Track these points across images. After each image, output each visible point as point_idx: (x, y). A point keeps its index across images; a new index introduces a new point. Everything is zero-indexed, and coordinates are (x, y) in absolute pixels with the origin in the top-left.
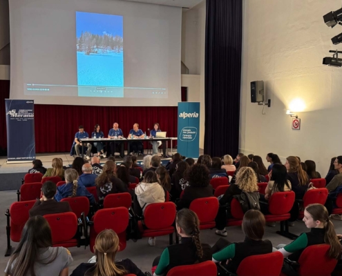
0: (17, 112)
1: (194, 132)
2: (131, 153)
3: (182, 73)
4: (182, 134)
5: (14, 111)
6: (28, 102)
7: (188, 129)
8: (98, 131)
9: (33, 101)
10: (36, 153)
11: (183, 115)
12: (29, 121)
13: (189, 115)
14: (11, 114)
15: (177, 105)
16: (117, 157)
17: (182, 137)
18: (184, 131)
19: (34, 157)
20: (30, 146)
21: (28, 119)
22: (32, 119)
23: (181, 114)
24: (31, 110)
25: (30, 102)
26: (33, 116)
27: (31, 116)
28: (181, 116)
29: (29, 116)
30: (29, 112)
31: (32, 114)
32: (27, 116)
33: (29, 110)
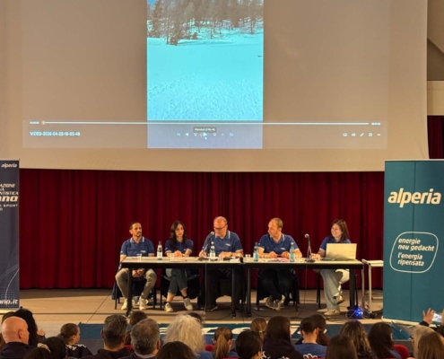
1: (431, 248)
2: (264, 301)
3: (430, 78)
4: (397, 251)
6: (5, 166)
7: (412, 237)
8: (180, 239)
9: (17, 162)
11: (398, 198)
12: (7, 210)
13: (416, 198)
15: (381, 168)
16: (223, 307)
17: (396, 259)
18: (403, 242)
19: (15, 302)
20: (7, 272)
21: (4, 205)
22: (14, 205)
23: (392, 193)
24: (13, 186)
25: (10, 166)
26: (16, 200)
27: (12, 200)
28: (394, 201)
29: (8, 200)
30: (6, 189)
31: (13, 193)
32: (3, 200)
33: (7, 186)
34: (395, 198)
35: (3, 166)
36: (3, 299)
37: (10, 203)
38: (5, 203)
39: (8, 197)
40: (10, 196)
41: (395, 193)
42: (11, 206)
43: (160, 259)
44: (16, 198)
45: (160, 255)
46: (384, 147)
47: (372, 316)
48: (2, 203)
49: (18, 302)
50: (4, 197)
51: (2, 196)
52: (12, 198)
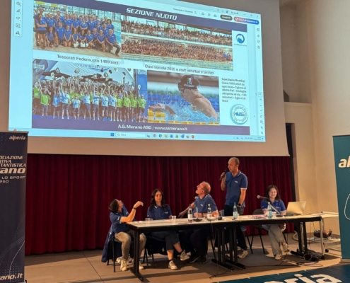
6: (13, 138)
9: (25, 134)
10: (26, 255)
11: (348, 163)
12: (14, 182)
19: (20, 275)
20: (12, 245)
21: (11, 178)
22: (21, 177)
23: (341, 160)
24: (21, 158)
25: (17, 138)
26: (23, 172)
27: (19, 172)
28: (344, 166)
29: (15, 172)
30: (14, 161)
31: (21, 165)
32: (10, 172)
33: (14, 158)
34: (345, 163)
35: (11, 138)
37: (17, 174)
38: (12, 174)
39: (15, 170)
40: (18, 168)
41: (345, 160)
42: (18, 178)
44: (24, 170)
46: (264, 141)
47: (323, 258)
48: (8, 175)
49: (23, 276)
50: (11, 170)
51: (9, 168)
52: (20, 169)
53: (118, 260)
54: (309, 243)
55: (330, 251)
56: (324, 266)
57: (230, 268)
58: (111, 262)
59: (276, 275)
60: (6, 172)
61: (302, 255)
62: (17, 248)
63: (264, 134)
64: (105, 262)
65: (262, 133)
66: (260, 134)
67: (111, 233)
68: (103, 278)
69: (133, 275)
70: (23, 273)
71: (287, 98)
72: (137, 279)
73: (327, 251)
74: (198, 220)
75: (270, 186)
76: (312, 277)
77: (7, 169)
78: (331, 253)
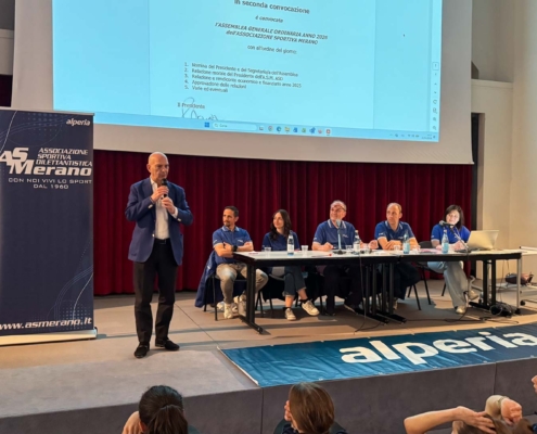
0: (32, 155)
5: (20, 153)
6: (72, 122)
9: (90, 118)
10: (95, 295)
12: (76, 186)
14: (10, 162)
19: (88, 320)
20: (76, 279)
21: (72, 182)
22: (86, 182)
24: (85, 152)
25: (78, 123)
26: (89, 173)
27: (82, 173)
29: (76, 173)
30: (74, 157)
31: (85, 163)
32: (70, 173)
33: (75, 152)
35: (69, 122)
36: (70, 318)
37: (80, 177)
38: (73, 177)
39: (77, 170)
40: (80, 167)
42: (82, 182)
43: (292, 254)
44: (90, 171)
45: (290, 247)
46: (436, 140)
47: (518, 312)
48: (67, 177)
49: (92, 321)
50: (71, 169)
51: (68, 167)
52: (83, 170)
53: (219, 306)
54: (499, 291)
55: (527, 304)
56: (520, 323)
57: (383, 320)
58: (209, 307)
59: (452, 332)
60: (64, 173)
61: (488, 308)
62: (83, 281)
63: (437, 130)
64: (200, 306)
65: (434, 127)
66: (432, 130)
67: (209, 268)
68: (203, 327)
69: (245, 324)
70: (92, 316)
71: (475, 74)
72: (253, 330)
73: (523, 303)
74: (340, 253)
75: (451, 206)
76: (506, 336)
77: (64, 169)
78: (528, 305)
